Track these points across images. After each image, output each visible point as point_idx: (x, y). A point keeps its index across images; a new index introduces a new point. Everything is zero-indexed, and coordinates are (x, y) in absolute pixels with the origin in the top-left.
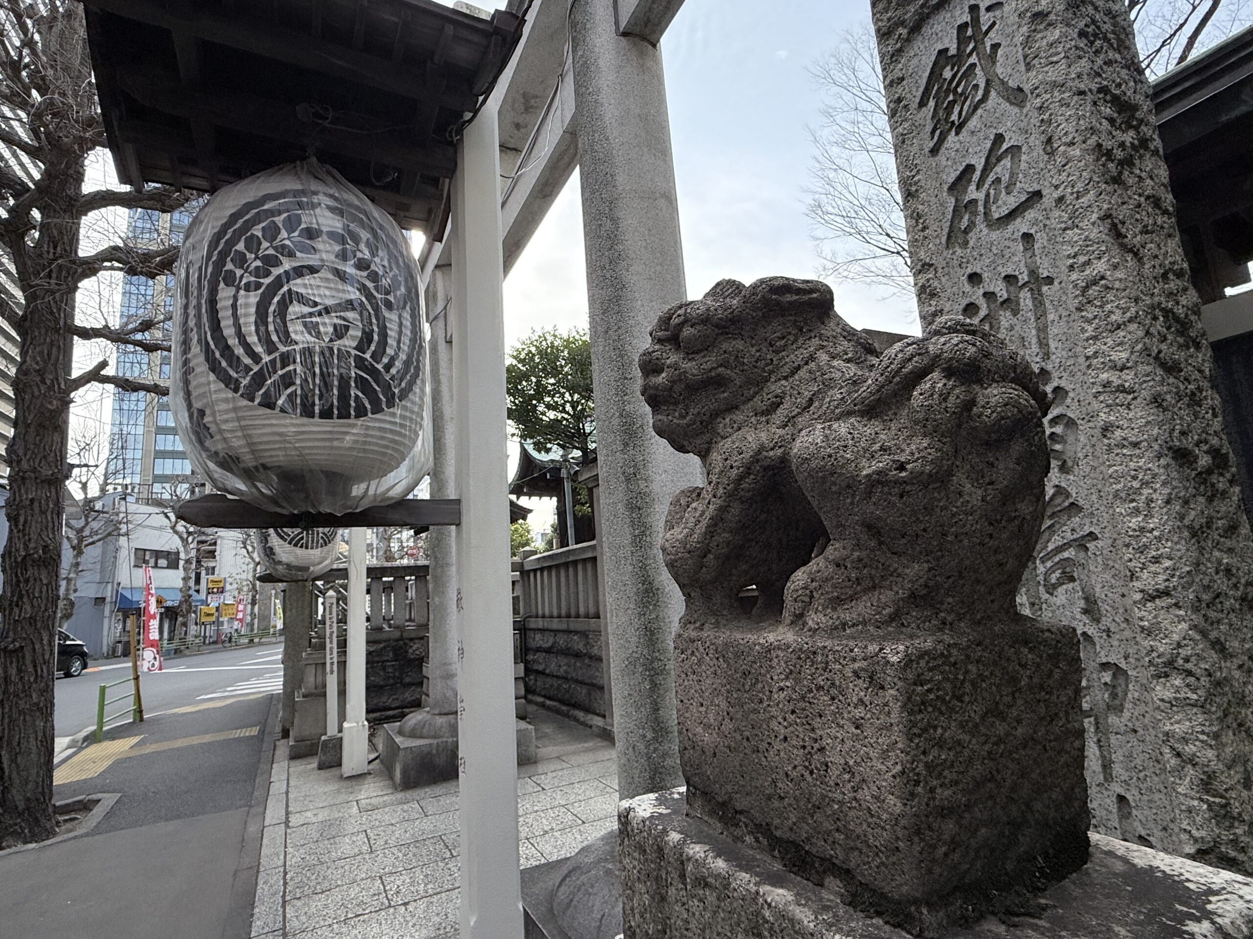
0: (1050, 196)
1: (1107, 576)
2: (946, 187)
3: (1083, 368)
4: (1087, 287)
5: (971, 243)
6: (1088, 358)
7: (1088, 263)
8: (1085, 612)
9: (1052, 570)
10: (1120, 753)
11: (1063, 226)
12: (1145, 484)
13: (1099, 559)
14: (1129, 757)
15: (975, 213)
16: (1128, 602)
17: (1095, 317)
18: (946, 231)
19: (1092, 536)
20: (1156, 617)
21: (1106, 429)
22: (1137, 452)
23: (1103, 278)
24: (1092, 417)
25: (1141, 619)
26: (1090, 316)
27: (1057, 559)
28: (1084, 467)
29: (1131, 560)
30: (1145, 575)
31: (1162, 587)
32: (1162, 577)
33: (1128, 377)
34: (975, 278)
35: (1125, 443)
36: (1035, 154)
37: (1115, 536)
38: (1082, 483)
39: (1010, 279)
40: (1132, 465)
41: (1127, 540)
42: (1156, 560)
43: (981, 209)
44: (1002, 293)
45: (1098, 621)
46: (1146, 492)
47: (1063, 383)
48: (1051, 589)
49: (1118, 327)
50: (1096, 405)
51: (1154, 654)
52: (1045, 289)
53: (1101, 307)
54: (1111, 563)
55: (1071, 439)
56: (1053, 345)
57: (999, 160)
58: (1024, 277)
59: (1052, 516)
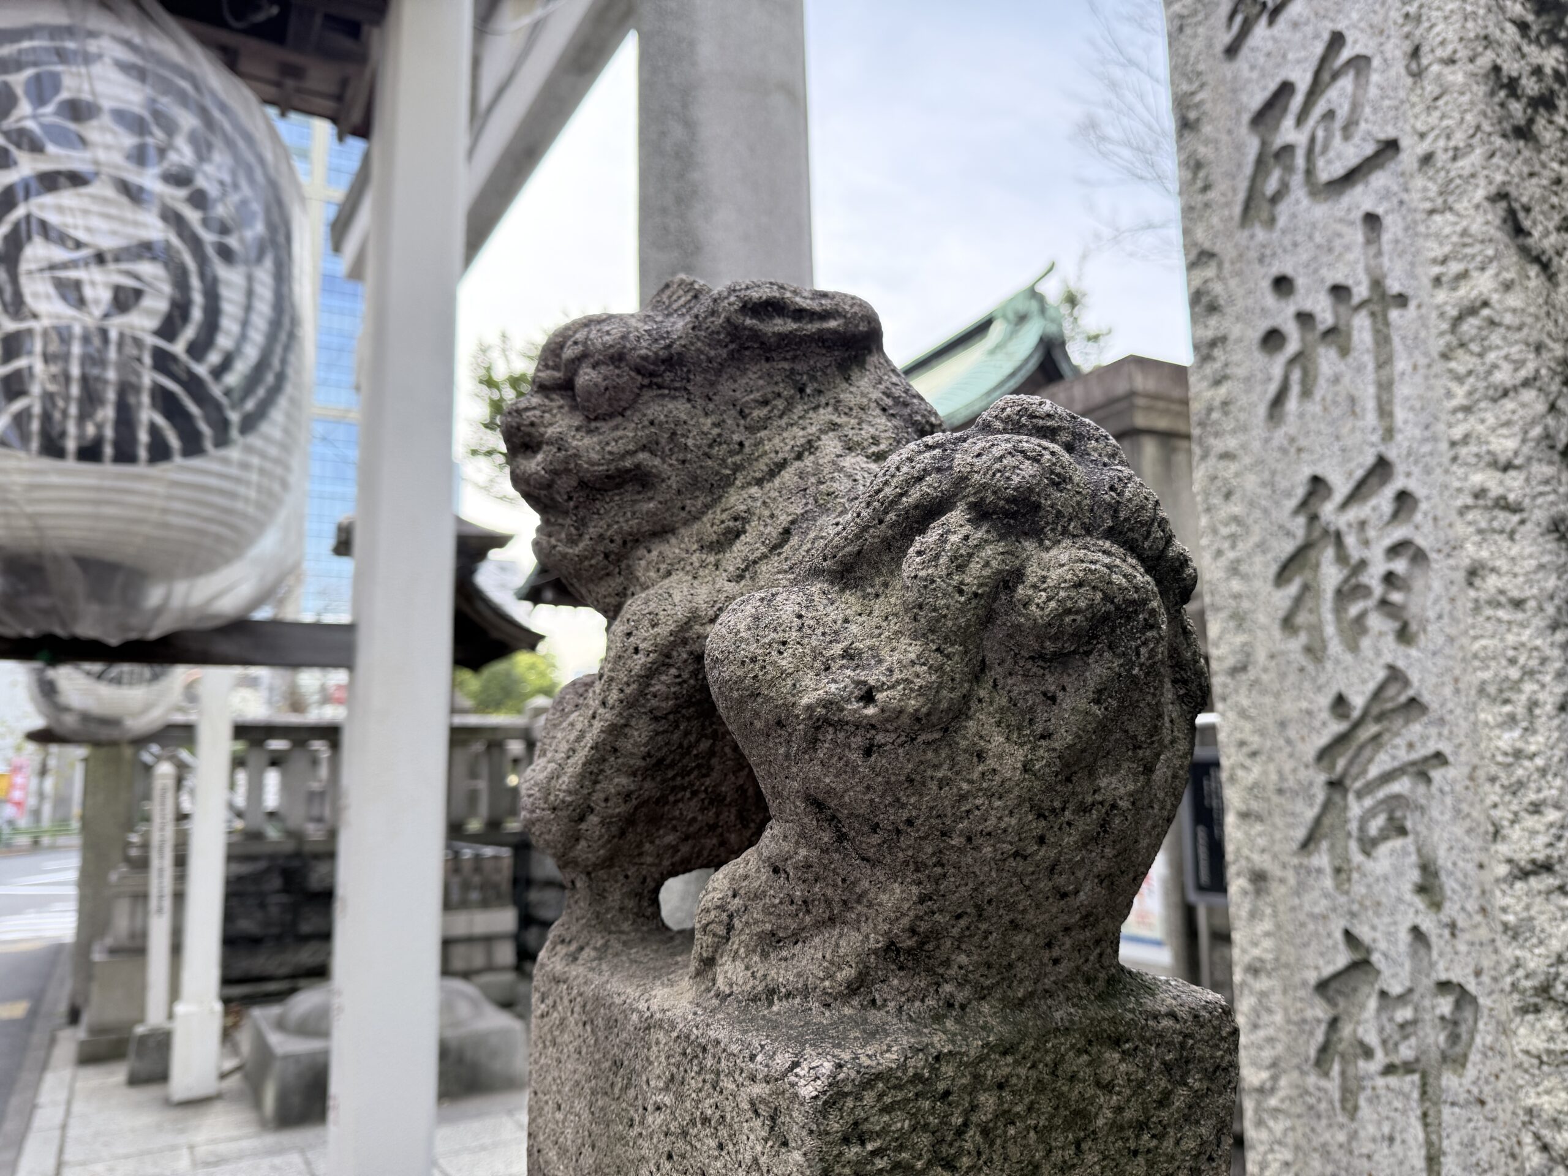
0: (1411, 150)
1: (1459, 830)
2: (1246, 118)
3: (1446, 460)
4: (1459, 319)
5: (1282, 221)
6: (1453, 444)
7: (1464, 275)
8: (1422, 889)
9: (1372, 813)
10: (1455, 1139)
11: (1428, 205)
12: (1529, 673)
13: (1449, 800)
14: (1470, 1145)
15: (1289, 169)
16: (1487, 877)
17: (1470, 373)
18: (1241, 196)
19: (1439, 758)
20: (1528, 908)
21: (1473, 573)
22: (1520, 616)
23: (1486, 304)
24: (1455, 547)
25: (1504, 910)
26: (1462, 370)
27: (1381, 794)
28: (1435, 635)
29: (1495, 806)
30: (1516, 833)
31: (1540, 856)
32: (1541, 840)
33: (1514, 485)
34: (1282, 285)
35: (1503, 599)
36: (1393, 73)
37: (1476, 761)
38: (1429, 664)
39: (1339, 292)
40: (1511, 639)
41: (1494, 770)
42: (1536, 809)
43: (1300, 161)
44: (1326, 316)
45: (1436, 906)
46: (1529, 687)
47: (1413, 485)
48: (1368, 845)
49: (1505, 393)
50: (1461, 529)
51: (1520, 973)
52: (1394, 314)
53: (1481, 355)
54: (1465, 807)
55: (1418, 584)
56: (1400, 415)
57: (1335, 76)
58: (1361, 291)
59: (1380, 718)
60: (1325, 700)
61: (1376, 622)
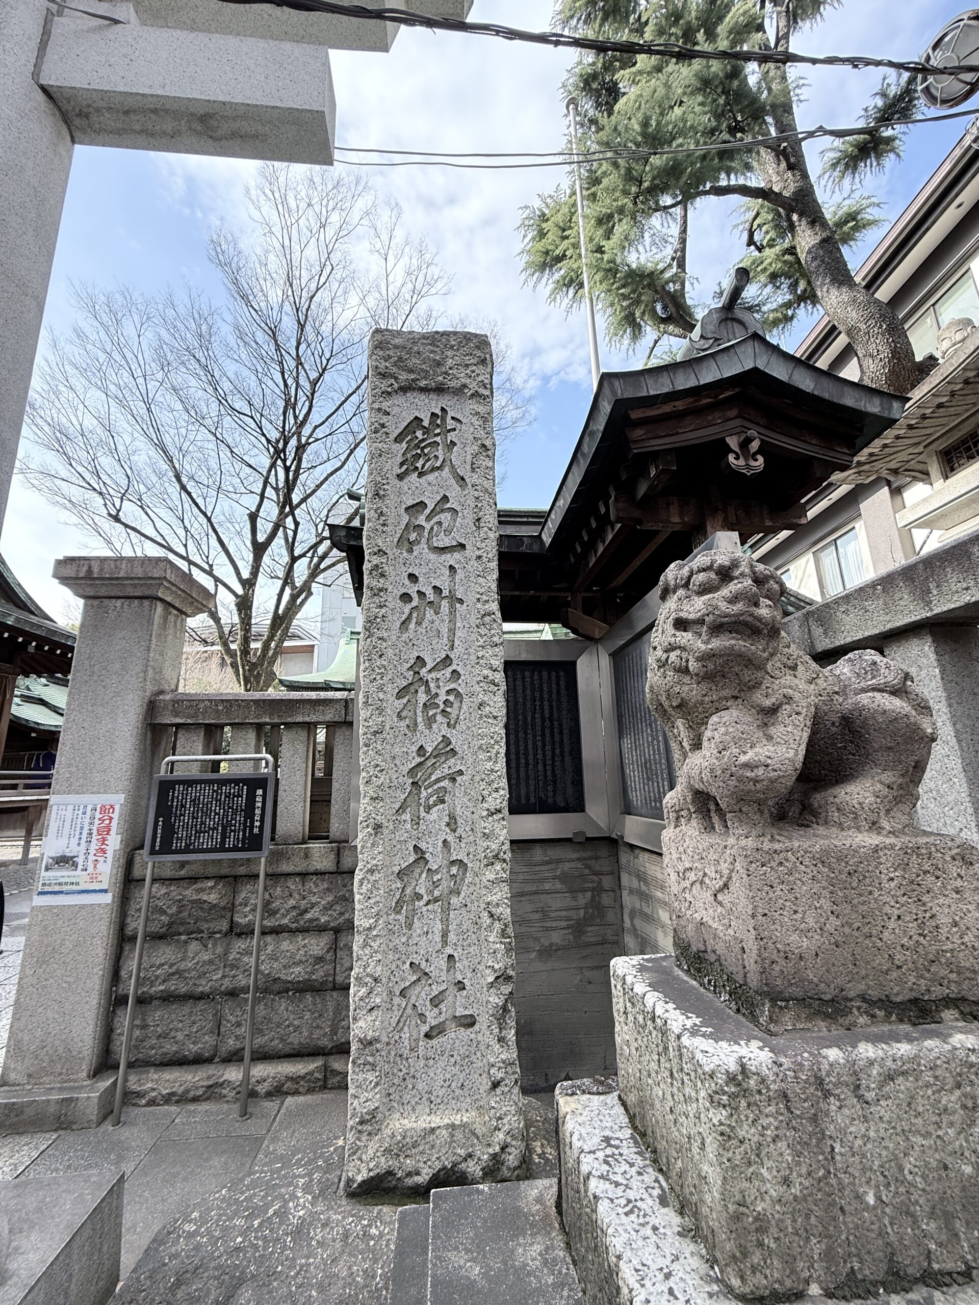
0: (470, 552)
1: (465, 800)
2: (404, 506)
3: (473, 663)
5: (415, 553)
6: (477, 658)
7: (487, 601)
8: (448, 825)
9: (431, 795)
10: (455, 924)
12: (496, 742)
13: (462, 788)
14: (460, 925)
15: (421, 535)
16: (476, 816)
18: (398, 535)
19: (460, 772)
22: (495, 722)
24: (474, 695)
25: (485, 828)
26: (483, 633)
27: (435, 787)
28: (462, 726)
29: (484, 790)
30: (490, 799)
31: (497, 807)
32: (498, 801)
33: (496, 677)
34: (413, 578)
35: (490, 715)
36: (467, 522)
37: (475, 773)
38: (460, 737)
39: (437, 589)
40: (492, 729)
41: (484, 776)
42: (497, 790)
43: (426, 534)
44: (431, 595)
46: (496, 747)
47: (459, 669)
48: (428, 809)
50: (477, 688)
51: (488, 851)
52: (458, 605)
53: (490, 630)
54: (469, 791)
55: (456, 705)
56: (456, 643)
57: (442, 511)
58: (446, 593)
59: (435, 757)
60: (415, 748)
61: (439, 718)
